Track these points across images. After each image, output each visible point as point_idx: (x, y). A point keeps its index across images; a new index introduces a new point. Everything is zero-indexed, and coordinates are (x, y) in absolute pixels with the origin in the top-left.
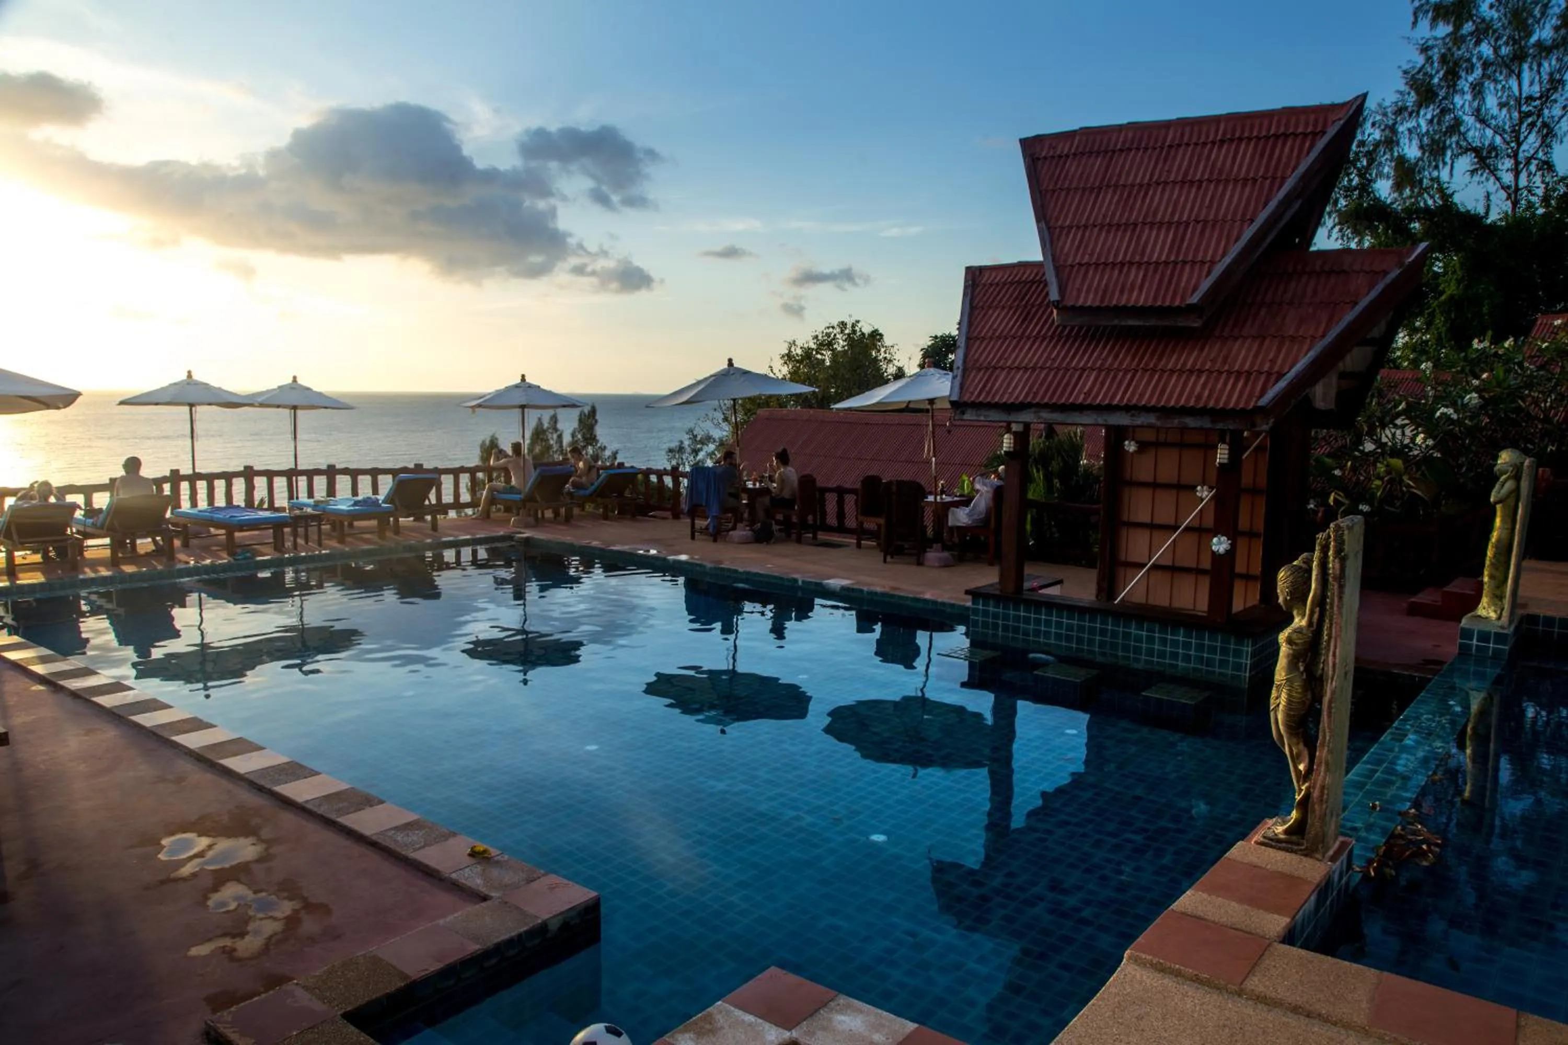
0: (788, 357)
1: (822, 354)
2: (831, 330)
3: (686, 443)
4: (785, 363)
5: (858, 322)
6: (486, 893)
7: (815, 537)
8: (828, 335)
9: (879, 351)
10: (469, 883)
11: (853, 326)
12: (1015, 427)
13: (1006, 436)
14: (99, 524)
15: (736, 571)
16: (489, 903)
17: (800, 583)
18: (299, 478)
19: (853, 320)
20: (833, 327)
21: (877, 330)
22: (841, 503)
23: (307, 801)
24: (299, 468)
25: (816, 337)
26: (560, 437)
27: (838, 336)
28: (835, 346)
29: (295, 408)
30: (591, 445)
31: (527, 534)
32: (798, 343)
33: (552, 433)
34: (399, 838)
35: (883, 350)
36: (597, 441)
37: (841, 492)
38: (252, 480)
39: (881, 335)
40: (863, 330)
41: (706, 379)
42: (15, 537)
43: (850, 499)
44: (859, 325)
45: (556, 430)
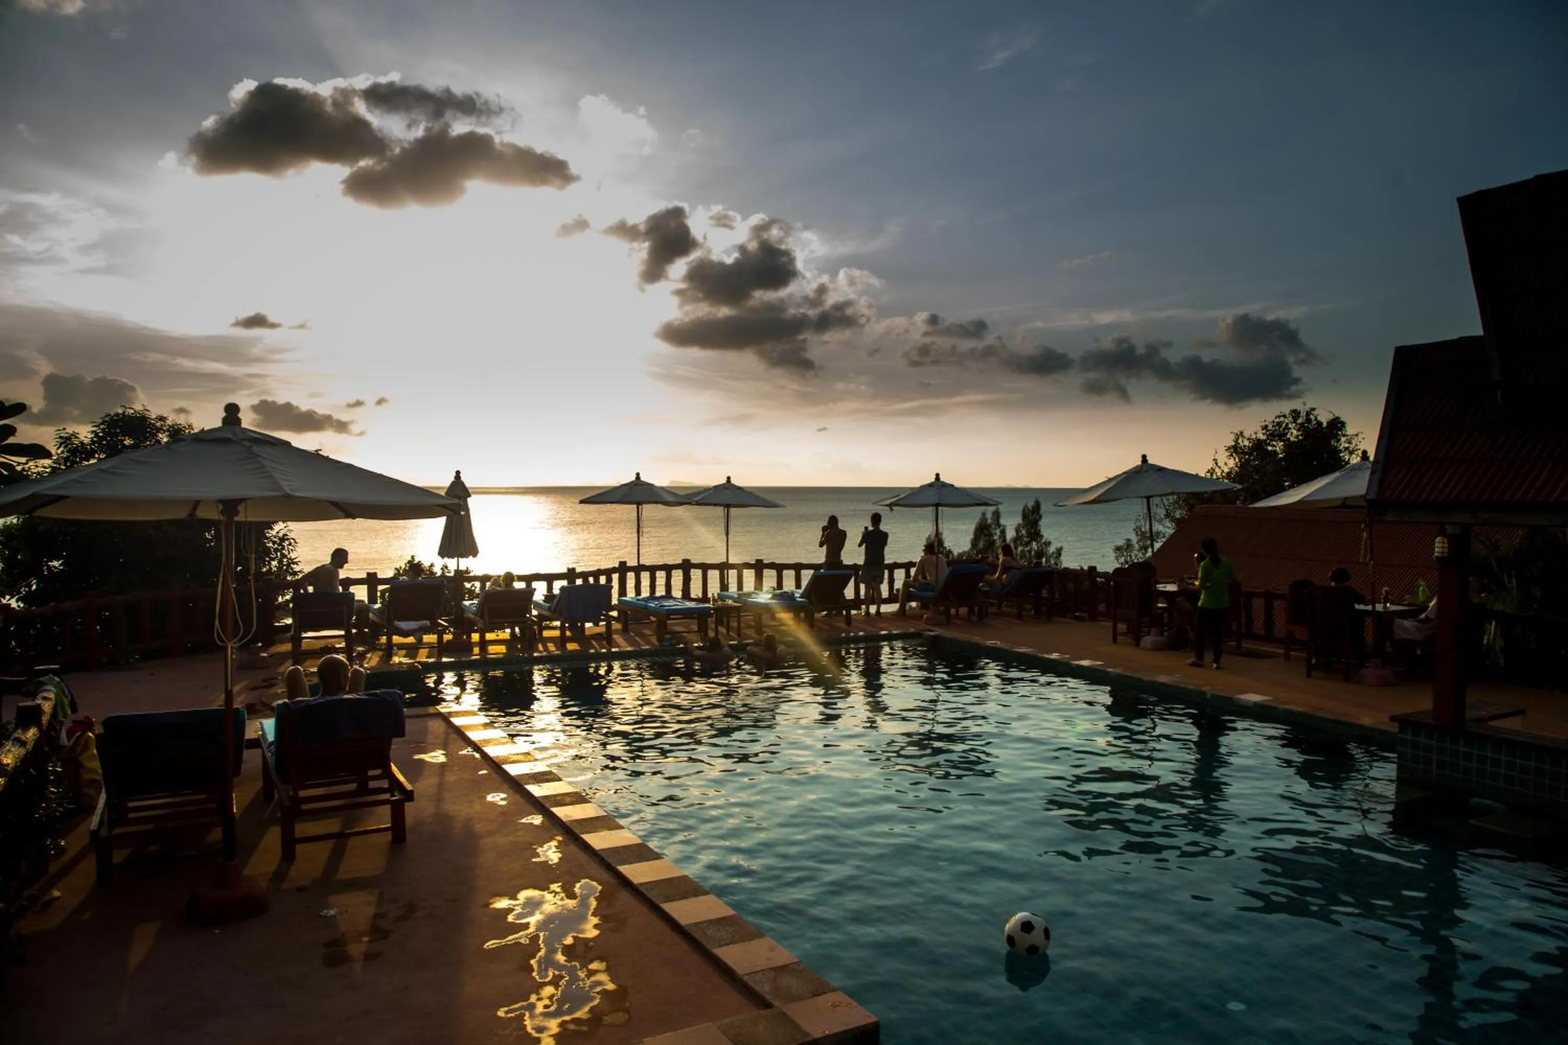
0: (1235, 450)
1: (1274, 446)
2: (1282, 419)
3: (1134, 539)
4: (1231, 455)
5: (1314, 409)
6: (770, 1001)
7: (1239, 646)
8: (1279, 424)
9: (1339, 441)
10: (757, 988)
11: (1308, 414)
12: (1449, 529)
13: (1437, 540)
14: (553, 608)
15: (1140, 680)
16: (768, 1012)
17: (1208, 696)
18: (730, 571)
19: (1307, 408)
20: (1285, 416)
21: (1338, 418)
22: (1269, 610)
23: (641, 884)
24: (730, 562)
25: (1265, 427)
26: (1003, 532)
27: (1290, 426)
28: (1288, 436)
29: (728, 506)
30: (1036, 540)
31: (937, 632)
32: (1246, 434)
33: (995, 529)
34: (709, 932)
35: (1343, 439)
36: (1042, 537)
37: (1269, 597)
38: (689, 572)
39: (1343, 424)
40: (1319, 418)
41: (1118, 476)
42: (486, 618)
43: (1279, 605)
44: (1315, 413)
45: (999, 525)
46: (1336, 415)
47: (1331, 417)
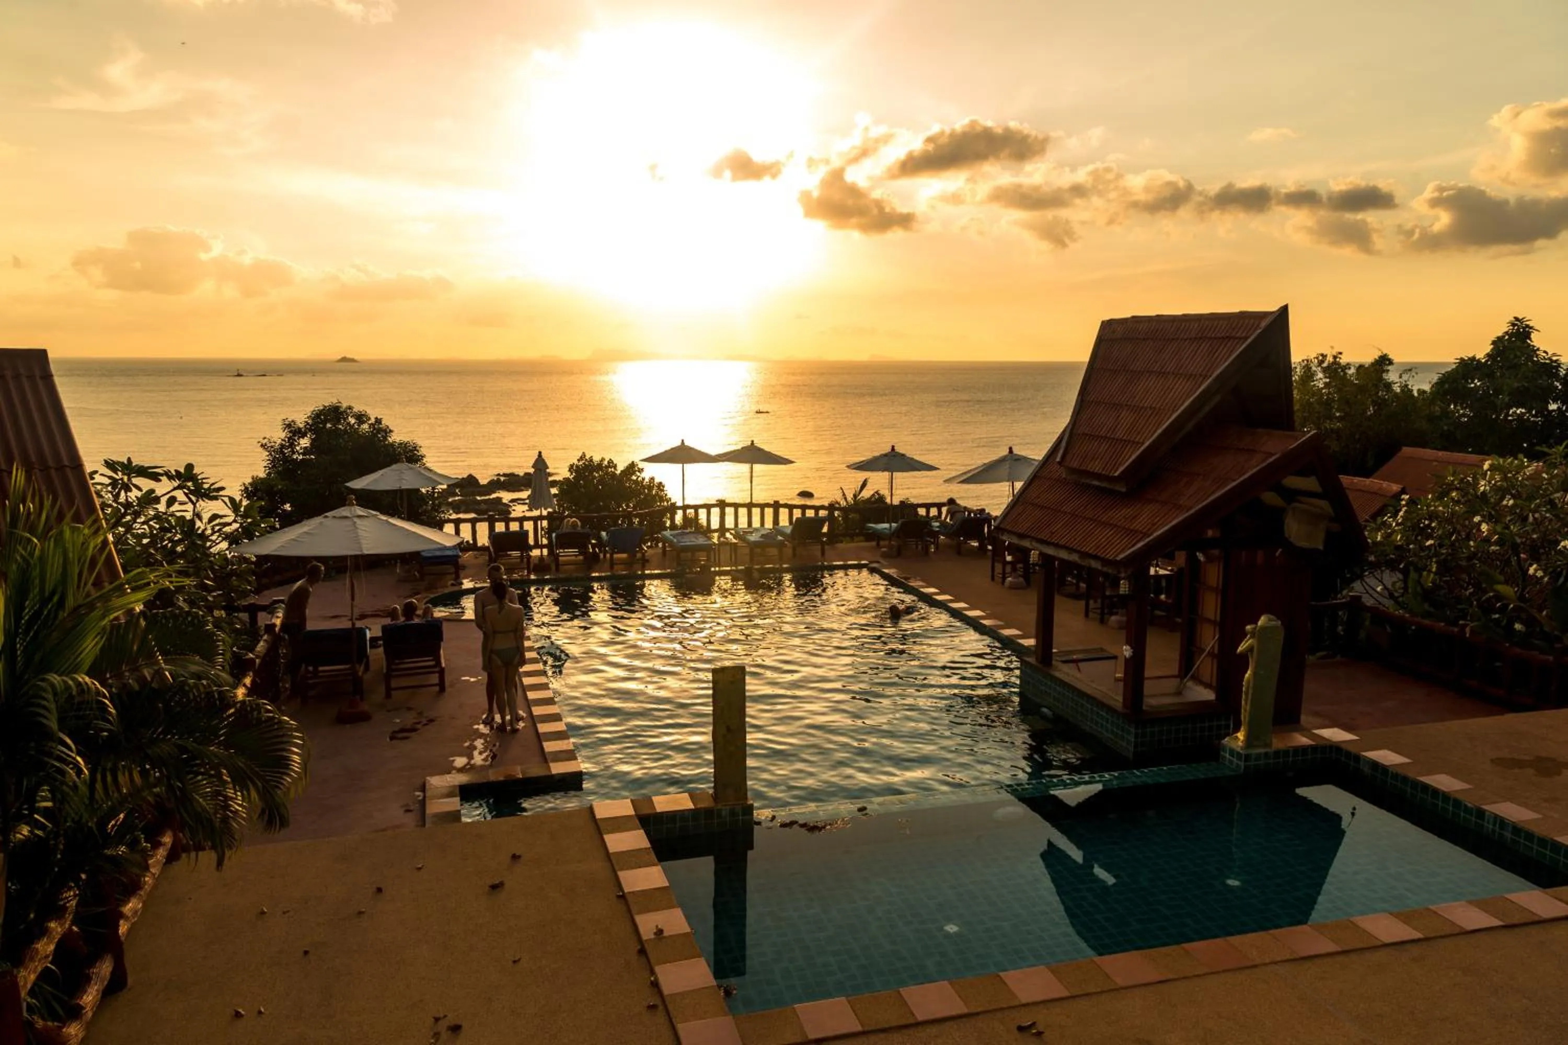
18: (755, 509)
31: (879, 564)
38: (724, 509)
46: (1384, 353)
47: (1380, 354)
